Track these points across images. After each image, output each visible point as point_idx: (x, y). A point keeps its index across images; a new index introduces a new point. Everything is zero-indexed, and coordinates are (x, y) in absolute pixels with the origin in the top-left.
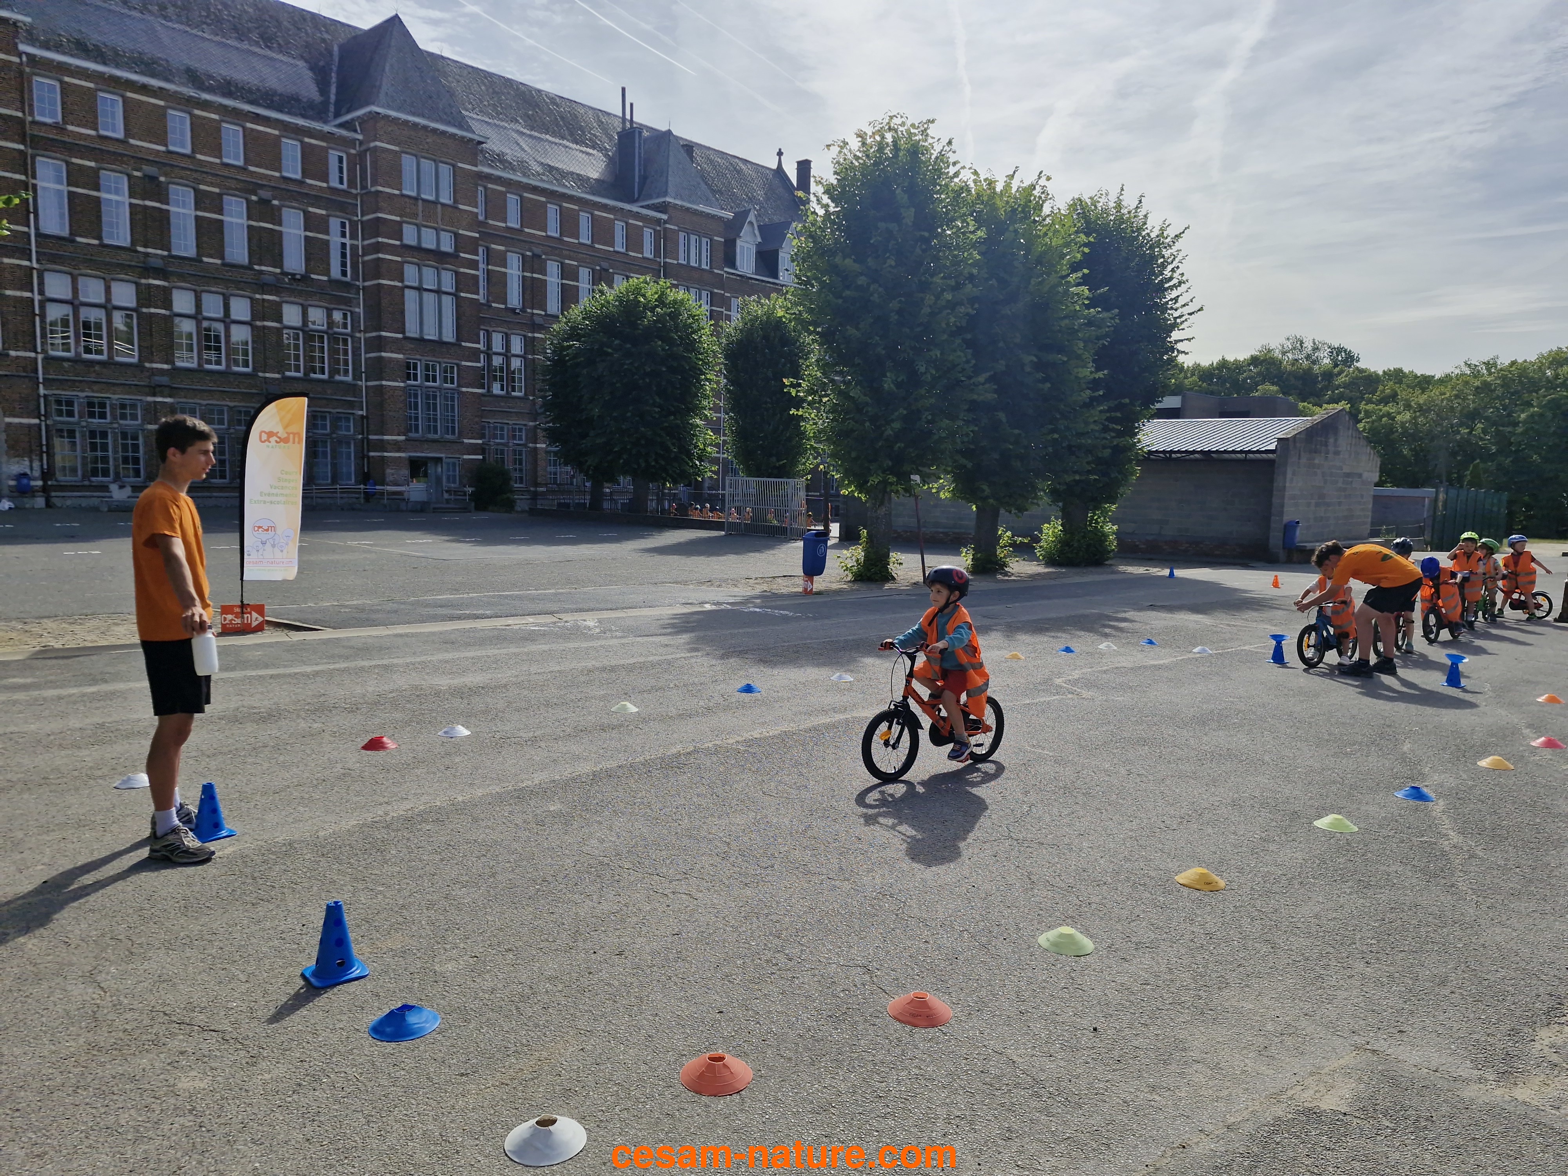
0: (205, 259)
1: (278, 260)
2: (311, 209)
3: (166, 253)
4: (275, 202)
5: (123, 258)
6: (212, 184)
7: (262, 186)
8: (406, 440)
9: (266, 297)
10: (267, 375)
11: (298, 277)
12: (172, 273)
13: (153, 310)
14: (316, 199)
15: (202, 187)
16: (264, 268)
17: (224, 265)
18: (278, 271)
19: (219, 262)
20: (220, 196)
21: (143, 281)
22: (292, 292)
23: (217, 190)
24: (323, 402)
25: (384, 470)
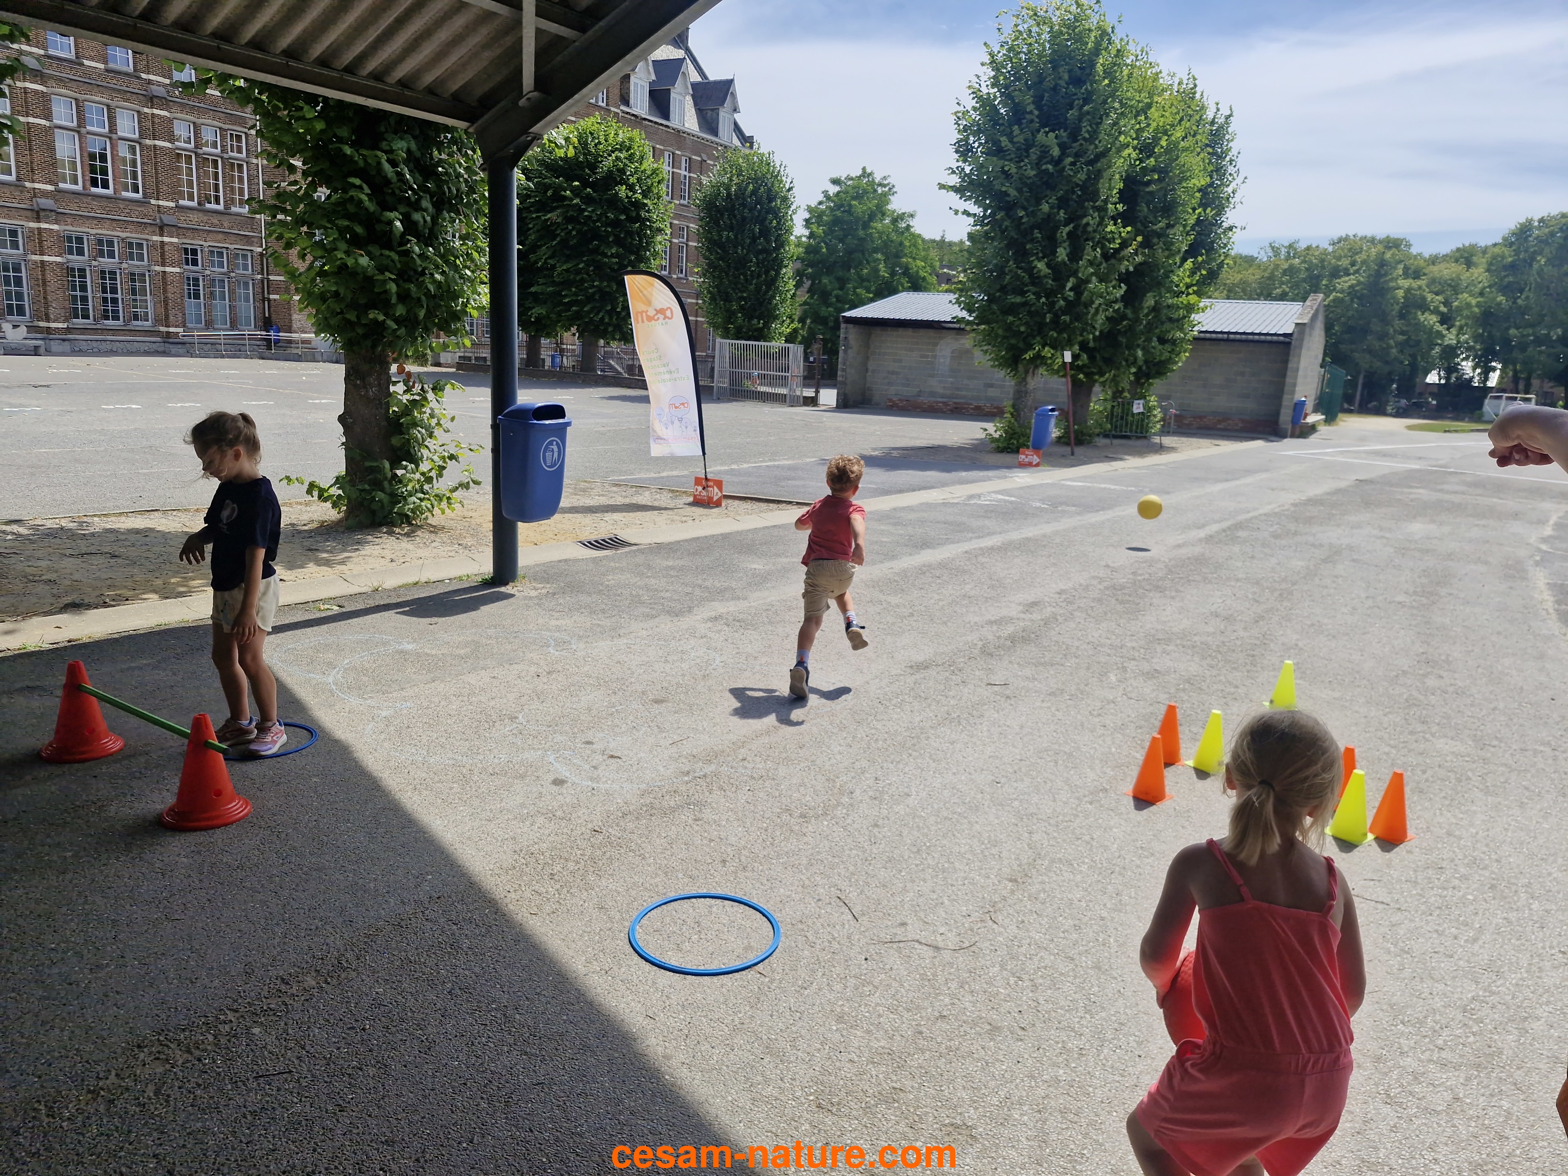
0: (87, 62)
3: (42, 52)
9: (156, 111)
10: (161, 203)
12: (50, 77)
13: (31, 120)
16: (152, 77)
17: (107, 70)
18: (167, 81)
19: (101, 66)
21: (18, 84)
22: (183, 107)
24: (221, 236)
25: (290, 315)
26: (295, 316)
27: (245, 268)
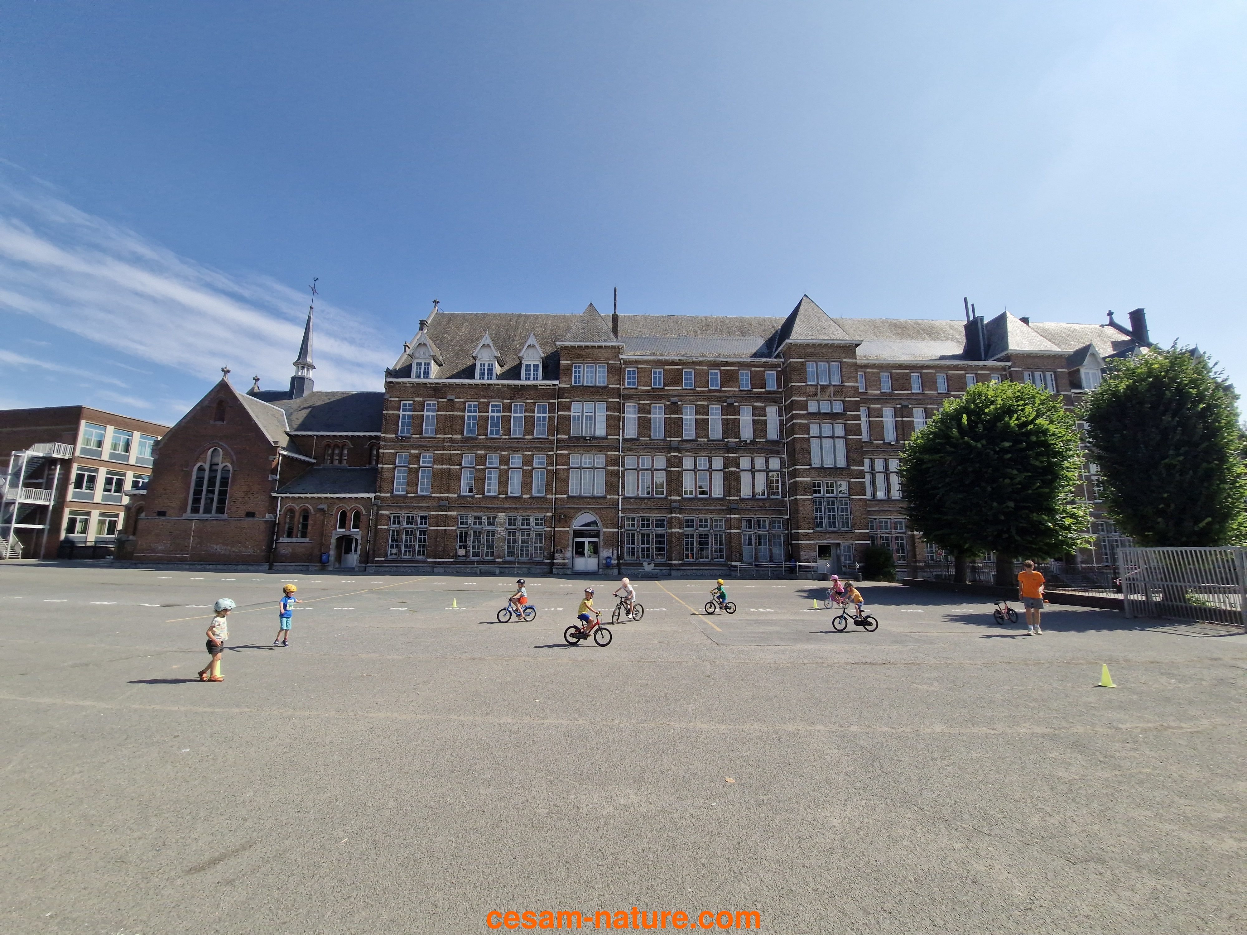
0: (699, 440)
1: (737, 434)
2: (756, 404)
3: (680, 439)
4: (736, 404)
5: (661, 445)
6: (704, 401)
7: (728, 397)
8: (814, 532)
9: (730, 455)
10: (731, 498)
11: (748, 442)
12: (683, 449)
13: (672, 469)
14: (759, 398)
15: (699, 403)
16: (729, 440)
17: (708, 441)
18: (738, 440)
19: (706, 440)
20: (708, 406)
21: (669, 455)
22: (745, 450)
23: (706, 403)
24: (763, 512)
25: (799, 552)
26: (802, 553)
27: (779, 527)
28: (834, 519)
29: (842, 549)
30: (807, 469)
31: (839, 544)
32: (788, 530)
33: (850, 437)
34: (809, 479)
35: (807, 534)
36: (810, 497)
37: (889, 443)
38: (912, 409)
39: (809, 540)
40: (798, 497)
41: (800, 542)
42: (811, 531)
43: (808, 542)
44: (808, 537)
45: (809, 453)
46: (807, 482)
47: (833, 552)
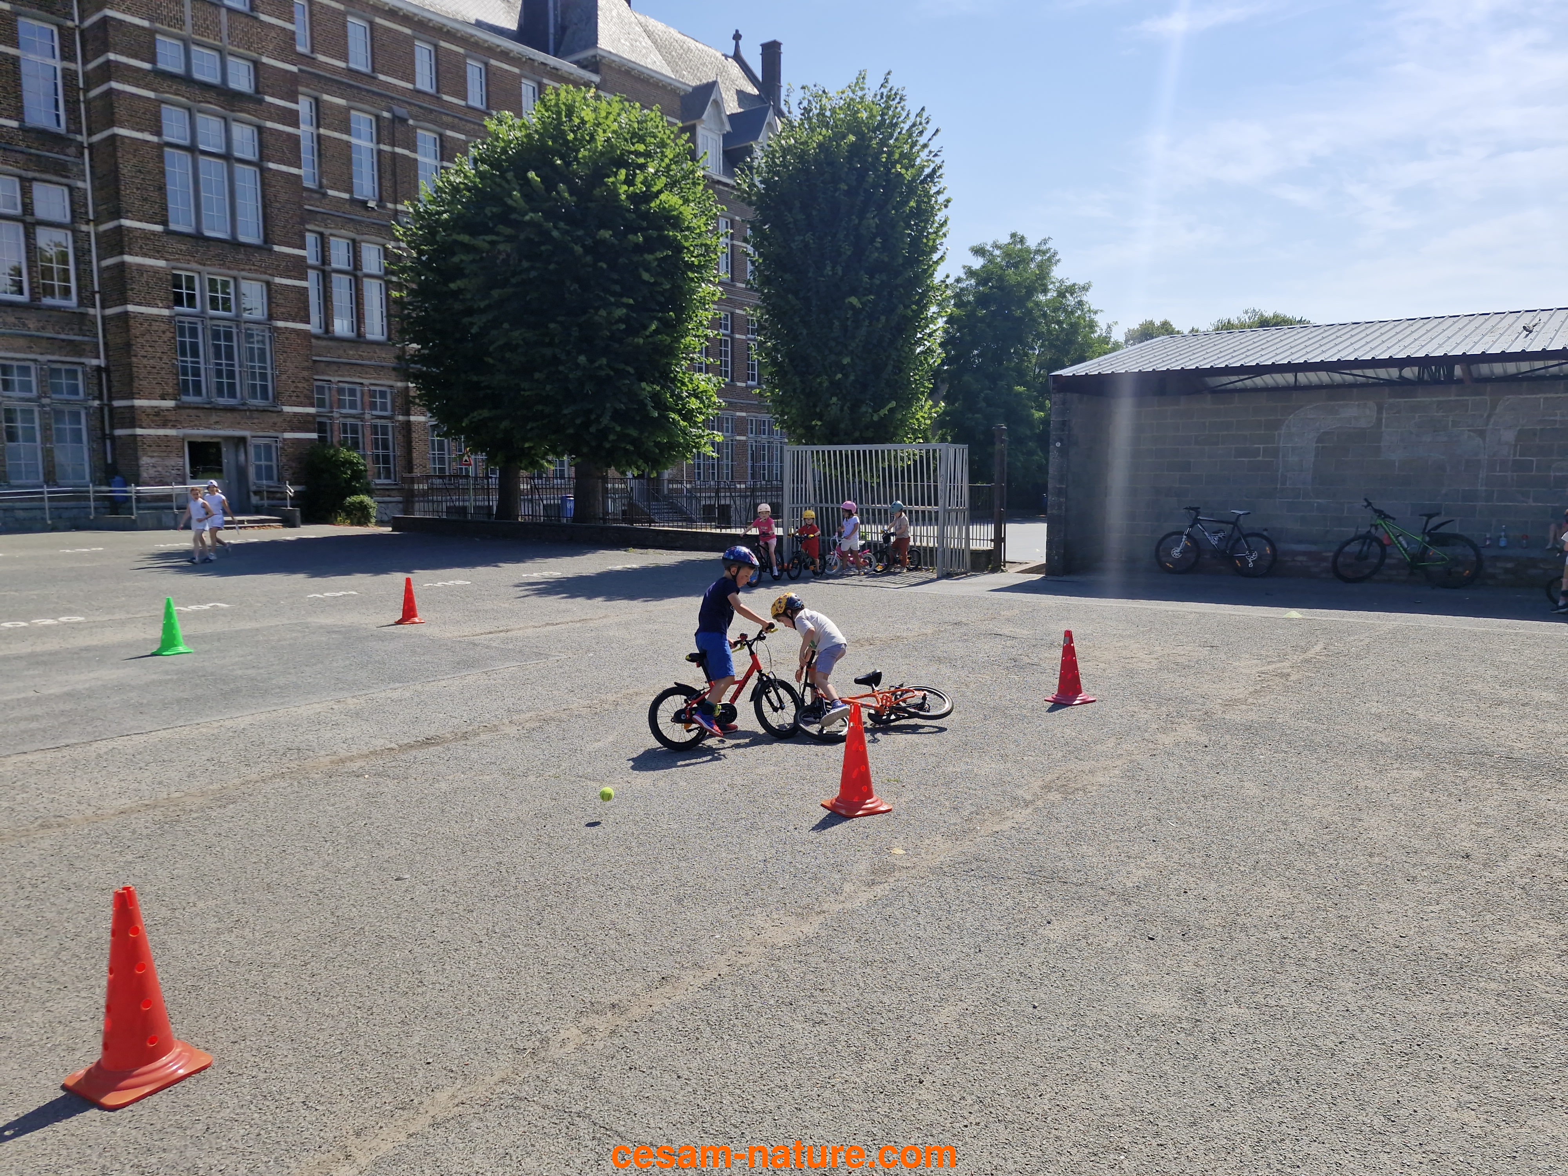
8: (177, 408)
24: (20, 342)
25: (137, 459)
26: (145, 460)
27: (73, 389)
28: (231, 375)
29: (251, 451)
30: (153, 233)
31: (242, 440)
32: (100, 398)
33: (272, 165)
34: (162, 263)
35: (158, 412)
36: (166, 312)
37: (364, 203)
38: (415, 128)
39: (164, 425)
40: (131, 308)
41: (139, 431)
42: (170, 403)
43: (161, 432)
44: (160, 418)
45: (162, 189)
46: (155, 271)
47: (227, 457)
